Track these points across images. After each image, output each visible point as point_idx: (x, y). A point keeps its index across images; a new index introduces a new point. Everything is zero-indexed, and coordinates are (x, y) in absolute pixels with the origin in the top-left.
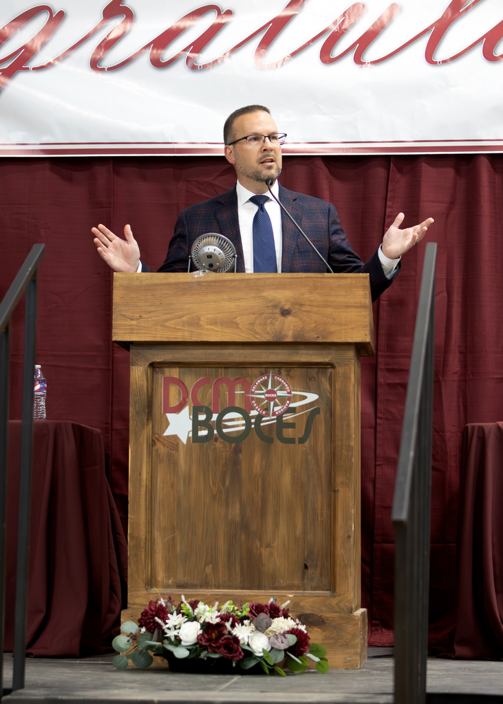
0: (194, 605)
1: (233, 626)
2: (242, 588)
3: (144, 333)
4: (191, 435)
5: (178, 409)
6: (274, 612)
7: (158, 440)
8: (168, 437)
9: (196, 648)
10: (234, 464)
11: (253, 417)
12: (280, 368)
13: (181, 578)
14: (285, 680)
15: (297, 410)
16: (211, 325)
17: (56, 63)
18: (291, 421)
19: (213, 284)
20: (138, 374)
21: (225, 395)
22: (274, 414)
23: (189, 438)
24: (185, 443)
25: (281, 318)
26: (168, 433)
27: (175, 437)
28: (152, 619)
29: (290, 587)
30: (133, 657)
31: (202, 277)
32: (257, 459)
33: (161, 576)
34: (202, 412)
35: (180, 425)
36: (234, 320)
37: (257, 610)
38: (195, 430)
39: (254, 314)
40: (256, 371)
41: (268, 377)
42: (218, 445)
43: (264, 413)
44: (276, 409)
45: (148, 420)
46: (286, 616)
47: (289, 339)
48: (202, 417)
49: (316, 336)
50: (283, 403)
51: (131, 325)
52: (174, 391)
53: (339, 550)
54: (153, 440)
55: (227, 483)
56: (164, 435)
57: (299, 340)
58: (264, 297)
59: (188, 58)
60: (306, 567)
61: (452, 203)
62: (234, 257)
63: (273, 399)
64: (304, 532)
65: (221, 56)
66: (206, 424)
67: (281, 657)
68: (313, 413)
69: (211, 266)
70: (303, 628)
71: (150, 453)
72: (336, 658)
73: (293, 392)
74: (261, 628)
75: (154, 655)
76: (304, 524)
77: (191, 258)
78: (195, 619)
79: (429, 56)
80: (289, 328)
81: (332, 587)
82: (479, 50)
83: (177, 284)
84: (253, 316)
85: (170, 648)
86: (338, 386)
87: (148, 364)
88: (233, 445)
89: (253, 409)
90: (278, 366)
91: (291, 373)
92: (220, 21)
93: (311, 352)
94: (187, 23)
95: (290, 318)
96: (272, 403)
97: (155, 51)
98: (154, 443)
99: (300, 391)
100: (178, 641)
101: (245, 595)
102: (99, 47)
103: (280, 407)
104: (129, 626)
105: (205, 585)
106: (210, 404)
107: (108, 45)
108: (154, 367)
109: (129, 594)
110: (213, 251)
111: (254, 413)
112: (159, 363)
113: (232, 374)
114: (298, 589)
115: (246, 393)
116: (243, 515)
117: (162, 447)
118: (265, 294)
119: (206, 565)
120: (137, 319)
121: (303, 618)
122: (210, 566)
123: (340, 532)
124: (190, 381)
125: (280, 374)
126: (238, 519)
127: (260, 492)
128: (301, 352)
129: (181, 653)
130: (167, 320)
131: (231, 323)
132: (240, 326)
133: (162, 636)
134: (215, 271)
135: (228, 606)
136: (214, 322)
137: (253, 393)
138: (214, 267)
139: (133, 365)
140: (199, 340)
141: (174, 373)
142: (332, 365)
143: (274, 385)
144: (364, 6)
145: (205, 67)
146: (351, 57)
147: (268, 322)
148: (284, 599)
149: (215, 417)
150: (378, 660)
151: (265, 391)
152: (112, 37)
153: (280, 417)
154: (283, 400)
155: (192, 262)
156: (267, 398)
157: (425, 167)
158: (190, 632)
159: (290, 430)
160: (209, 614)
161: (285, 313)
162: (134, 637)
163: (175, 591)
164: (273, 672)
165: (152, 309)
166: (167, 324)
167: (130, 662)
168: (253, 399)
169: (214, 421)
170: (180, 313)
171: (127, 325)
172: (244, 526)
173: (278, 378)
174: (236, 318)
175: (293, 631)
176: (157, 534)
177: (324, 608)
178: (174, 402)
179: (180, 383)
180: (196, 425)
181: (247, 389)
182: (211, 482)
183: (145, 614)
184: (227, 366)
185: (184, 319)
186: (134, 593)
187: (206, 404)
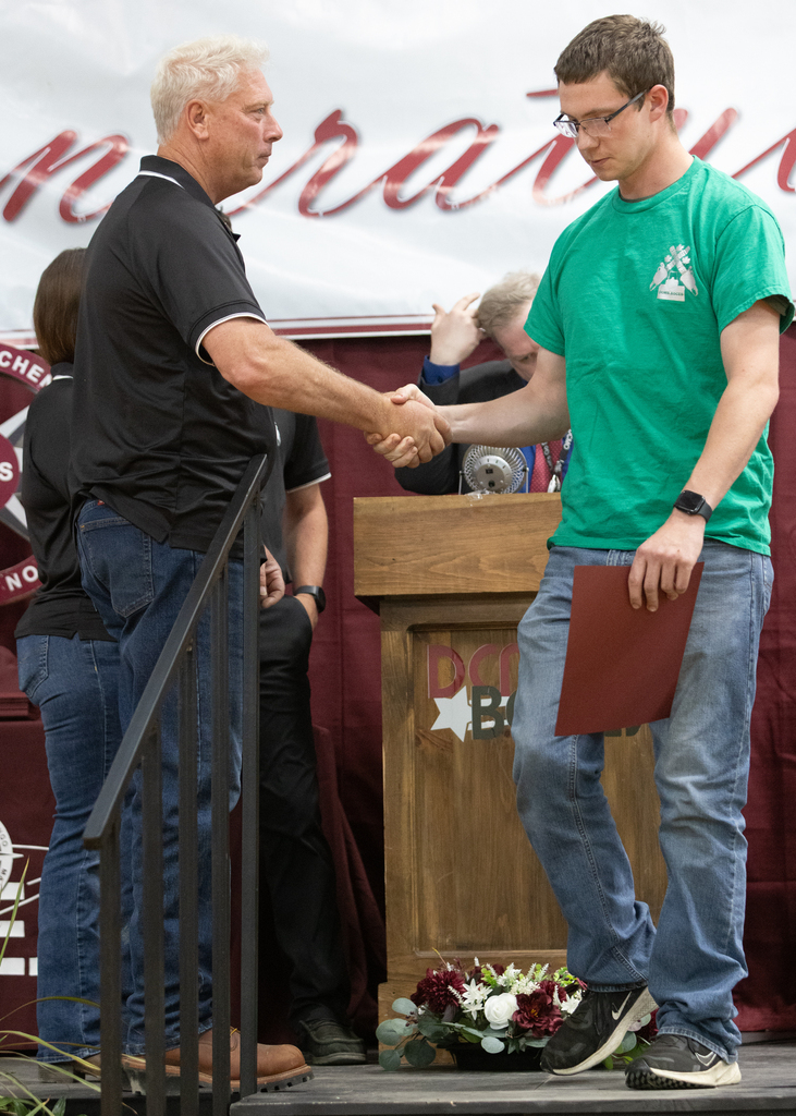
0: (500, 969)
2: (552, 948)
3: (400, 584)
4: (470, 728)
5: (450, 692)
7: (423, 736)
8: (439, 732)
13: (463, 934)
16: (495, 568)
17: (251, 206)
19: (497, 510)
20: (394, 642)
23: (467, 733)
24: (462, 739)
26: (438, 726)
27: (448, 732)
31: (479, 501)
33: (433, 932)
34: (486, 695)
35: (455, 714)
36: (530, 561)
38: (476, 721)
45: (408, 707)
48: (486, 702)
51: (381, 573)
52: (445, 665)
54: (417, 738)
56: (433, 729)
59: (439, 196)
62: (524, 470)
64: (638, 862)
65: (485, 189)
66: (492, 712)
69: (492, 484)
71: (414, 758)
75: (438, 1047)
76: (639, 852)
77: (463, 474)
79: (783, 181)
83: (445, 512)
87: (406, 628)
92: (482, 140)
94: (435, 144)
97: (390, 186)
98: (418, 742)
101: (556, 958)
102: (311, 182)
105: (499, 943)
106: (497, 683)
107: (323, 178)
108: (414, 633)
109: (389, 960)
110: (494, 463)
112: (422, 625)
117: (429, 747)
119: (498, 916)
120: (389, 564)
122: (505, 916)
124: (468, 653)
130: (433, 564)
131: (524, 565)
132: (538, 570)
134: (498, 491)
136: (501, 566)
138: (497, 487)
139: (385, 631)
140: (479, 590)
141: (444, 639)
144: (686, 113)
145: (462, 206)
149: (504, 701)
150: (751, 1048)
152: (328, 167)
155: (464, 481)
158: (501, 1009)
163: (461, 954)
165: (410, 548)
166: (432, 570)
167: (404, 1062)
169: (503, 708)
170: (450, 553)
171: (375, 573)
174: (531, 558)
176: (426, 873)
178: (445, 682)
179: (453, 653)
180: (479, 714)
182: (502, 795)
185: (457, 561)
186: (396, 958)
187: (492, 683)
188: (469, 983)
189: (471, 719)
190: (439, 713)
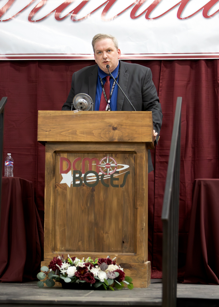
0: (73, 259)
1: (91, 268)
2: (95, 252)
3: (52, 138)
4: (72, 183)
5: (66, 172)
6: (109, 262)
7: (57, 185)
8: (62, 184)
9: (74, 278)
10: (91, 196)
11: (100, 175)
12: (112, 153)
13: (68, 247)
14: (114, 292)
15: (120, 172)
16: (81, 134)
17: (13, 18)
18: (117, 177)
19: (82, 116)
20: (49, 156)
21: (87, 165)
22: (109, 174)
23: (71, 185)
24: (70, 187)
25: (112, 131)
26: (62, 182)
27: (65, 184)
28: (55, 265)
29: (116, 251)
30: (46, 282)
31: (77, 113)
32: (102, 194)
33: (59, 246)
34: (77, 173)
35: (67, 179)
36: (92, 132)
37: (102, 261)
38: (74, 181)
39: (101, 129)
40: (101, 155)
41: (107, 158)
42: (84, 188)
43: (105, 173)
44: (110, 172)
45: (53, 176)
46: (114, 264)
47: (116, 140)
48: (77, 175)
49: (128, 139)
50: (113, 169)
51: (46, 134)
52: (65, 163)
53: (138, 235)
54: (55, 186)
55: (89, 205)
56: (61, 183)
57: (120, 141)
58: (105, 122)
59: (72, 16)
60: (123, 242)
61: (189, 81)
62: (92, 104)
63: (109, 167)
64: (123, 226)
65: (86, 15)
66: (79, 178)
67: (112, 282)
68: (127, 173)
69: (82, 108)
70: (122, 269)
71: (54, 192)
72: (137, 283)
73: (118, 164)
74: (103, 269)
75: (56, 281)
76: (123, 223)
77: (73, 104)
78: (74, 265)
79: (179, 16)
80: (116, 136)
81: (135, 251)
82: (201, 13)
83: (66, 116)
84: (100, 130)
85: (63, 278)
86: (138, 161)
87: (53, 151)
88: (91, 188)
89: (100, 172)
90: (111, 153)
91: (117, 156)
93: (126, 146)
94: (71, 1)
95: (117, 131)
96: (108, 169)
97: (57, 13)
98: (56, 187)
99: (121, 164)
100: (66, 275)
101: (96, 255)
102: (32, 11)
103: (112, 171)
104: (44, 268)
105: (78, 250)
106: (81, 170)
107: (36, 10)
108: (56, 153)
109: (44, 254)
110: (82, 101)
111: (100, 174)
112: (58, 151)
113: (91, 156)
114: (120, 252)
115: (97, 165)
116: (95, 219)
117: (59, 189)
118: (105, 120)
119: (79, 242)
120: (48, 132)
121: (122, 265)
122: (81, 242)
123: (139, 227)
124: (72, 159)
125: (112, 156)
126: (93, 221)
127: (103, 209)
128: (122, 146)
129: (67, 280)
131: (90, 133)
132: (94, 135)
133: (59, 273)
134: (83, 110)
135: (89, 260)
136: (83, 133)
137: (100, 165)
138: (83, 109)
139: (46, 152)
140: (76, 140)
141: (65, 155)
142: (135, 152)
143: (109, 161)
145: (79, 20)
146: (144, 16)
147: (107, 133)
148: (113, 256)
149: (83, 175)
150: (155, 284)
151: (105, 164)
152: (38, 6)
153: (112, 176)
154: (113, 168)
155: (73, 106)
156: (106, 167)
157: (177, 65)
158: (71, 271)
159: (116, 181)
160: (80, 263)
161: (114, 129)
162: (46, 273)
163: (65, 253)
164: (108, 289)
165: (55, 127)
166: (62, 133)
167: (45, 284)
168: (100, 167)
169: (83, 177)
170: (68, 129)
171: (44, 134)
172: (96, 224)
173: (111, 158)
174: (93, 131)
175: (118, 271)
176: (57, 227)
177: (131, 261)
178: (65, 168)
179: (68, 160)
180: (75, 179)
181: (97, 163)
182: (81, 204)
183: (51, 263)
184: (88, 152)
185: (70, 131)
186: (47, 254)
187: (79, 170)
188: (64, 263)
189: (72, 181)
190: (63, 178)
